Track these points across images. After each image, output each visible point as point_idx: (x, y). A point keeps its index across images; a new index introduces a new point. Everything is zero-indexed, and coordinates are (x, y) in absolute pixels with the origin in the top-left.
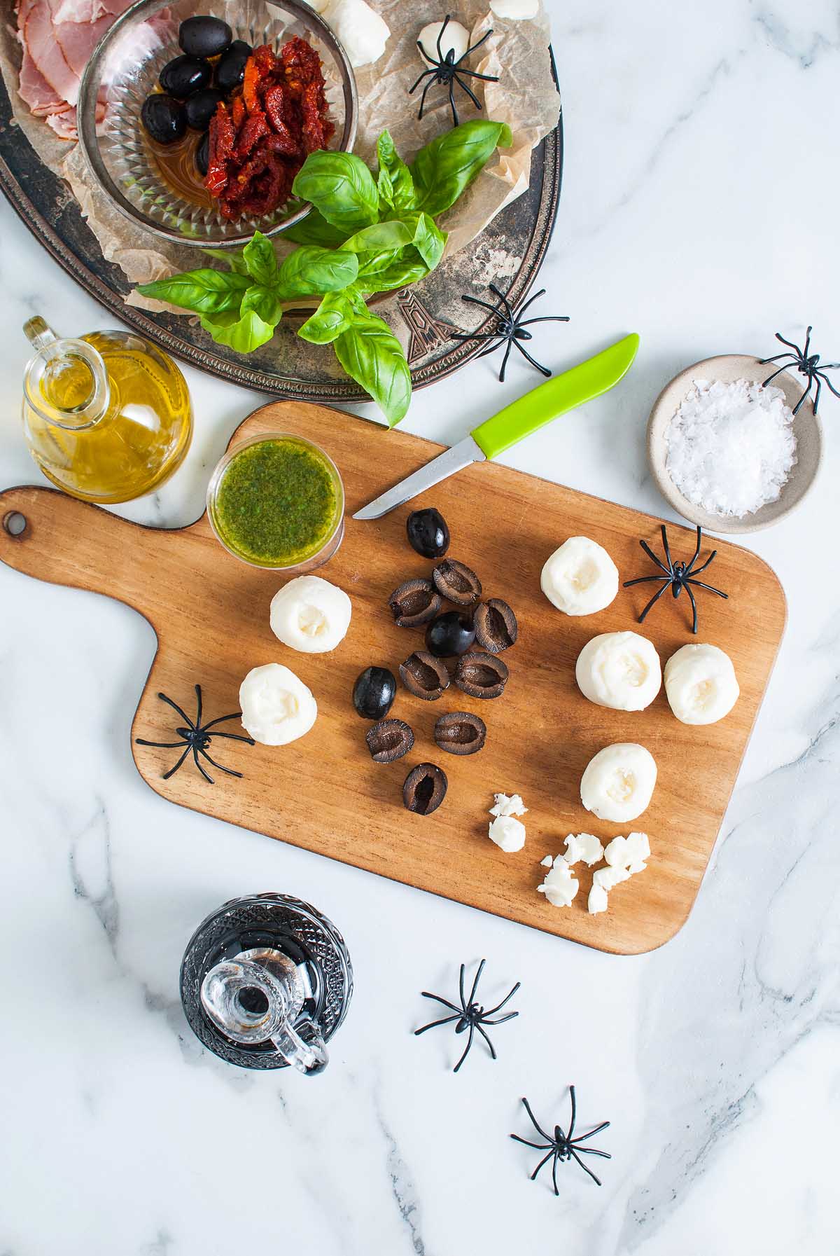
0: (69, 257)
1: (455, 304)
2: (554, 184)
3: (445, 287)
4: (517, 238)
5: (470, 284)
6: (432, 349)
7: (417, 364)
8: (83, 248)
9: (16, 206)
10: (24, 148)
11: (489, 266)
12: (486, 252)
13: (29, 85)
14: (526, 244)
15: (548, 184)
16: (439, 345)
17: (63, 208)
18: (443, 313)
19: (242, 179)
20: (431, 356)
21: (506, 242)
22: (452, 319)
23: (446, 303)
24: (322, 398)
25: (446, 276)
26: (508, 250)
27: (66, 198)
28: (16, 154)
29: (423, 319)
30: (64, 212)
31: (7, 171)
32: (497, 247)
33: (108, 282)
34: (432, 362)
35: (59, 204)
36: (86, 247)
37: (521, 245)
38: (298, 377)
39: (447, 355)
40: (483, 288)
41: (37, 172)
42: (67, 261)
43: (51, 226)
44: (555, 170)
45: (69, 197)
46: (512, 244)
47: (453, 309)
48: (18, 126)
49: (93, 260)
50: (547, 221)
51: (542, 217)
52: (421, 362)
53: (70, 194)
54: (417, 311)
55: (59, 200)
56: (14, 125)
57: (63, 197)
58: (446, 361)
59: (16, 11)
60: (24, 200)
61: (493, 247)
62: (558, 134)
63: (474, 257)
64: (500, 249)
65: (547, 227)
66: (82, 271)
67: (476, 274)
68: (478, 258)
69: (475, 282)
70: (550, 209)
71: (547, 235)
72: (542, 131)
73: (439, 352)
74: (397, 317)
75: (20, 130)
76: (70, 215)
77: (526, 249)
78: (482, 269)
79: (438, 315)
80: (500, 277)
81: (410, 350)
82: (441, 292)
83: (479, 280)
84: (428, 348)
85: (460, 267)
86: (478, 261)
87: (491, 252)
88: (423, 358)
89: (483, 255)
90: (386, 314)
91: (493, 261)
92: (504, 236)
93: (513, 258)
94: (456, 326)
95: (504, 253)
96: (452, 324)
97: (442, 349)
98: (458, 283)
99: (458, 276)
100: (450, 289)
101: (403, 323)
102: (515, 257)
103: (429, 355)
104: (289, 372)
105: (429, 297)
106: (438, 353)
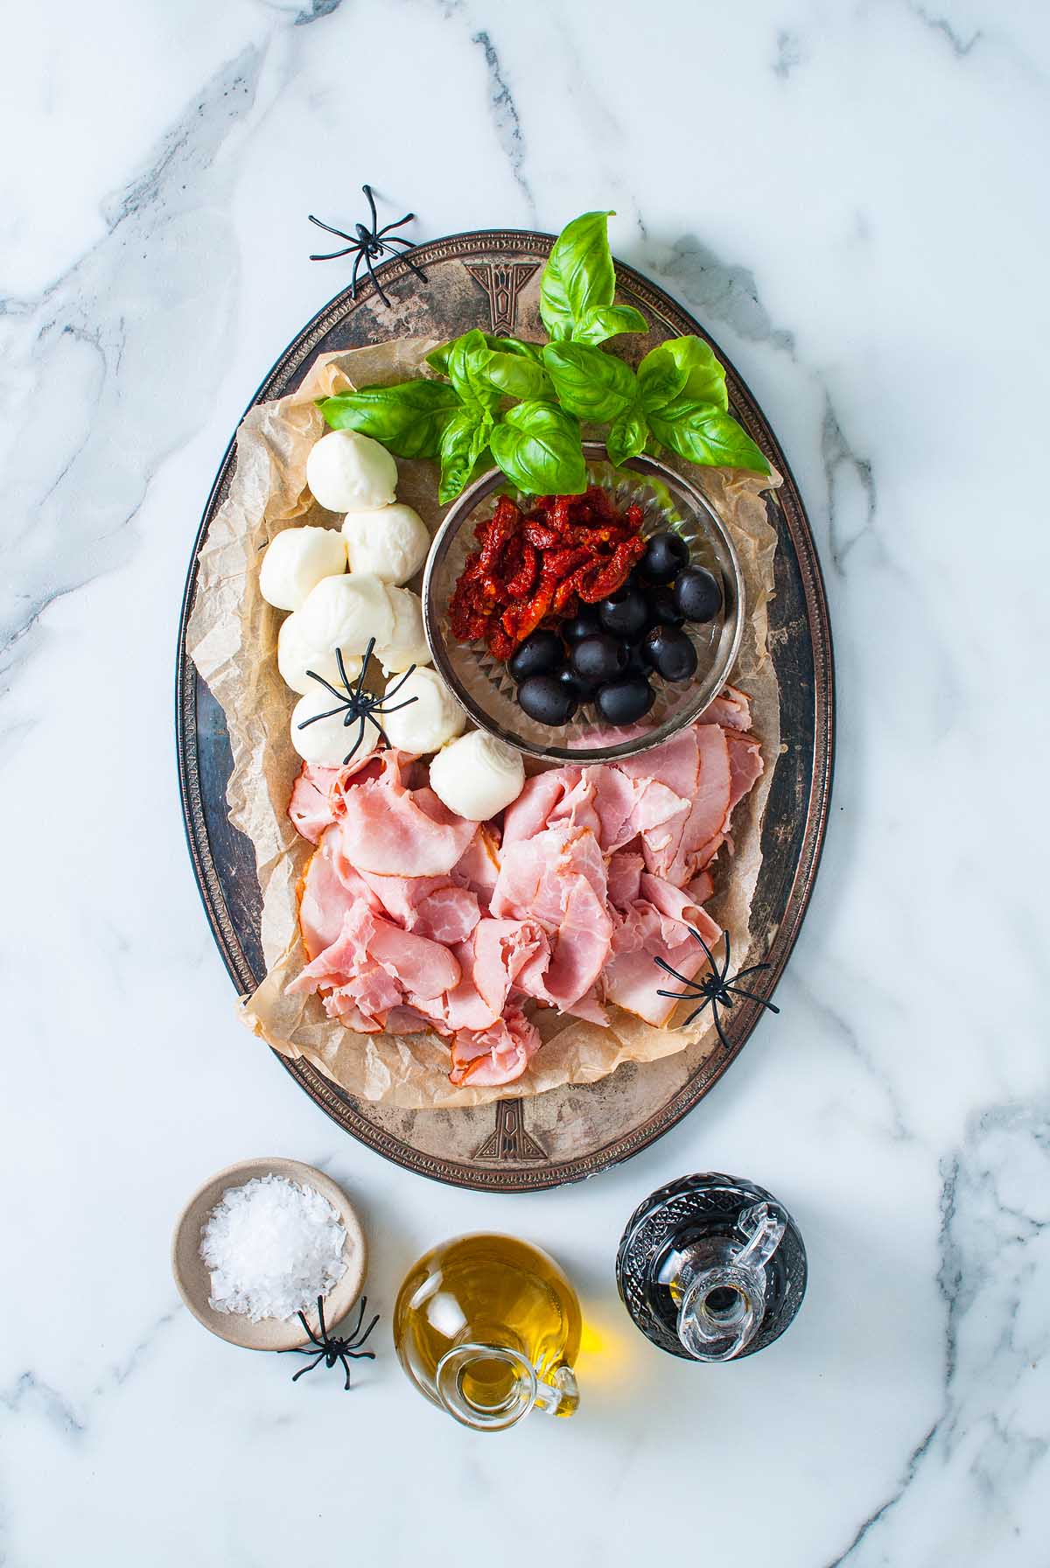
0: (806, 576)
1: (459, 297)
2: (288, 361)
3: (458, 319)
4: (358, 327)
5: (431, 308)
6: (506, 266)
7: (531, 260)
8: (789, 577)
9: (829, 661)
10: (787, 715)
11: (402, 315)
12: (396, 330)
13: (747, 776)
14: (352, 316)
15: (293, 365)
16: (497, 266)
17: (784, 629)
18: (473, 294)
19: (605, 536)
20: (511, 260)
21: (370, 330)
22: (470, 284)
23: (467, 303)
24: (642, 282)
25: (450, 330)
26: (374, 321)
27: (777, 637)
28: (800, 714)
29: (497, 300)
30: (786, 624)
31: (818, 702)
32: (382, 329)
33: (784, 525)
34: (515, 253)
35: (786, 635)
36: (786, 576)
37: (357, 319)
38: (653, 317)
39: (497, 252)
40: (421, 296)
41: (789, 682)
42: (812, 572)
43: (807, 619)
44: (280, 372)
45: (773, 636)
46: (366, 324)
47: (464, 294)
48: (782, 742)
49: (786, 558)
50: (318, 326)
51: (322, 332)
52: (525, 260)
53: (770, 639)
54: (498, 312)
55: (785, 640)
56: (784, 745)
57: (778, 640)
58: (501, 244)
59: (716, 857)
60: (819, 662)
61: (387, 332)
62: (261, 397)
63: (412, 331)
64: (380, 325)
65: (321, 322)
66: (802, 554)
67: (420, 315)
68: (408, 329)
69: (426, 307)
70: (307, 337)
71: (326, 312)
72: (274, 406)
73: (503, 260)
74: (523, 317)
75: (782, 737)
76: (782, 619)
77: (355, 311)
78: (411, 315)
79: (482, 296)
80: (397, 298)
81: (529, 278)
82: (464, 317)
83: (420, 306)
84: (511, 268)
85: (431, 330)
86: (410, 326)
87: (392, 329)
88: (521, 262)
89: (401, 330)
90: (531, 327)
91: (395, 317)
92: (369, 337)
93: (374, 309)
94: (470, 274)
95: (379, 320)
96: (473, 279)
97: (497, 260)
98: (443, 315)
99: (438, 323)
100: (455, 314)
101: (520, 307)
102: (371, 310)
103: (514, 261)
104: (660, 328)
105: (478, 318)
106: (504, 258)
